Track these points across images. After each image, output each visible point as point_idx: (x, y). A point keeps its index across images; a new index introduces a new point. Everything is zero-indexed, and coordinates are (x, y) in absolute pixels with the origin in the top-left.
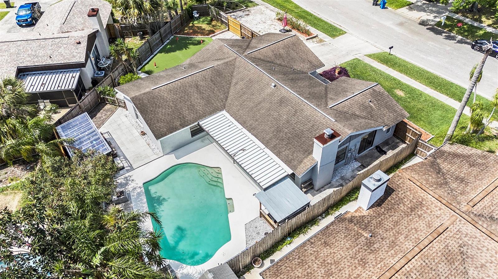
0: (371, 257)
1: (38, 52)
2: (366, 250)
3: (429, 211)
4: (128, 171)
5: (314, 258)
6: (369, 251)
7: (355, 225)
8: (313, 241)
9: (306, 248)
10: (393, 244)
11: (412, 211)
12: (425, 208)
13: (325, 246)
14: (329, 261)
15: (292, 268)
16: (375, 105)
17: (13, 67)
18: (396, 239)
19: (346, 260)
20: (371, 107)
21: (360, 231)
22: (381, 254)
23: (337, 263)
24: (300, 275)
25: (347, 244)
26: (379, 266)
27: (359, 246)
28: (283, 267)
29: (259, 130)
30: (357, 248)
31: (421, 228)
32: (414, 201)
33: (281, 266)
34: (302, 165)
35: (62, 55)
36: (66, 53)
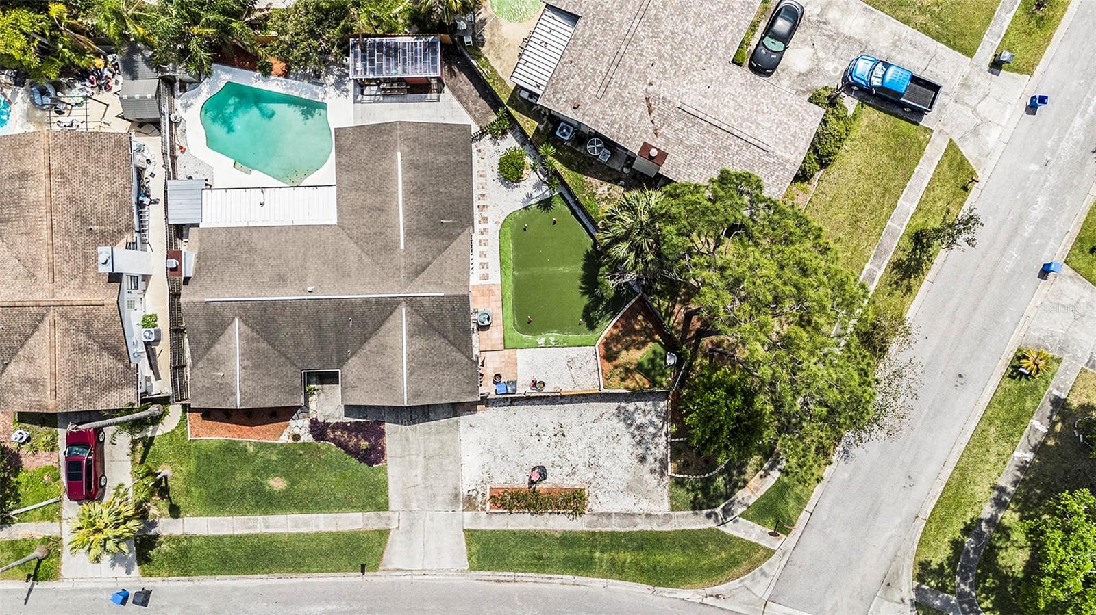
0: (73, 210)
1: (592, 48)
2: (82, 213)
3: (72, 287)
4: (355, 97)
5: (109, 176)
6: (79, 214)
7: (113, 231)
8: (127, 190)
9: (125, 179)
10: (69, 234)
11: (84, 277)
12: (76, 287)
13: (113, 192)
14: (95, 182)
15: (115, 156)
16: (218, 377)
17: (585, 11)
18: (72, 241)
19: (86, 193)
20: (218, 370)
21: (103, 227)
22: (68, 218)
23: (89, 185)
24: (102, 155)
25: (99, 207)
26: (60, 206)
27: (89, 212)
28: (121, 151)
29: (272, 235)
30: (89, 209)
31: (65, 266)
32: (87, 287)
33: (123, 151)
34: (197, 239)
35: (568, 79)
36: (567, 84)
